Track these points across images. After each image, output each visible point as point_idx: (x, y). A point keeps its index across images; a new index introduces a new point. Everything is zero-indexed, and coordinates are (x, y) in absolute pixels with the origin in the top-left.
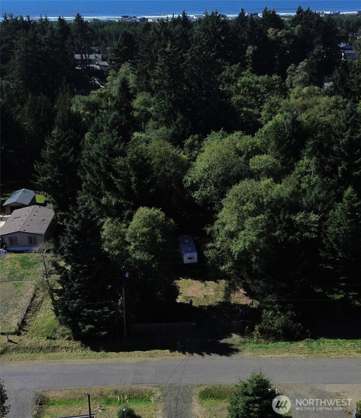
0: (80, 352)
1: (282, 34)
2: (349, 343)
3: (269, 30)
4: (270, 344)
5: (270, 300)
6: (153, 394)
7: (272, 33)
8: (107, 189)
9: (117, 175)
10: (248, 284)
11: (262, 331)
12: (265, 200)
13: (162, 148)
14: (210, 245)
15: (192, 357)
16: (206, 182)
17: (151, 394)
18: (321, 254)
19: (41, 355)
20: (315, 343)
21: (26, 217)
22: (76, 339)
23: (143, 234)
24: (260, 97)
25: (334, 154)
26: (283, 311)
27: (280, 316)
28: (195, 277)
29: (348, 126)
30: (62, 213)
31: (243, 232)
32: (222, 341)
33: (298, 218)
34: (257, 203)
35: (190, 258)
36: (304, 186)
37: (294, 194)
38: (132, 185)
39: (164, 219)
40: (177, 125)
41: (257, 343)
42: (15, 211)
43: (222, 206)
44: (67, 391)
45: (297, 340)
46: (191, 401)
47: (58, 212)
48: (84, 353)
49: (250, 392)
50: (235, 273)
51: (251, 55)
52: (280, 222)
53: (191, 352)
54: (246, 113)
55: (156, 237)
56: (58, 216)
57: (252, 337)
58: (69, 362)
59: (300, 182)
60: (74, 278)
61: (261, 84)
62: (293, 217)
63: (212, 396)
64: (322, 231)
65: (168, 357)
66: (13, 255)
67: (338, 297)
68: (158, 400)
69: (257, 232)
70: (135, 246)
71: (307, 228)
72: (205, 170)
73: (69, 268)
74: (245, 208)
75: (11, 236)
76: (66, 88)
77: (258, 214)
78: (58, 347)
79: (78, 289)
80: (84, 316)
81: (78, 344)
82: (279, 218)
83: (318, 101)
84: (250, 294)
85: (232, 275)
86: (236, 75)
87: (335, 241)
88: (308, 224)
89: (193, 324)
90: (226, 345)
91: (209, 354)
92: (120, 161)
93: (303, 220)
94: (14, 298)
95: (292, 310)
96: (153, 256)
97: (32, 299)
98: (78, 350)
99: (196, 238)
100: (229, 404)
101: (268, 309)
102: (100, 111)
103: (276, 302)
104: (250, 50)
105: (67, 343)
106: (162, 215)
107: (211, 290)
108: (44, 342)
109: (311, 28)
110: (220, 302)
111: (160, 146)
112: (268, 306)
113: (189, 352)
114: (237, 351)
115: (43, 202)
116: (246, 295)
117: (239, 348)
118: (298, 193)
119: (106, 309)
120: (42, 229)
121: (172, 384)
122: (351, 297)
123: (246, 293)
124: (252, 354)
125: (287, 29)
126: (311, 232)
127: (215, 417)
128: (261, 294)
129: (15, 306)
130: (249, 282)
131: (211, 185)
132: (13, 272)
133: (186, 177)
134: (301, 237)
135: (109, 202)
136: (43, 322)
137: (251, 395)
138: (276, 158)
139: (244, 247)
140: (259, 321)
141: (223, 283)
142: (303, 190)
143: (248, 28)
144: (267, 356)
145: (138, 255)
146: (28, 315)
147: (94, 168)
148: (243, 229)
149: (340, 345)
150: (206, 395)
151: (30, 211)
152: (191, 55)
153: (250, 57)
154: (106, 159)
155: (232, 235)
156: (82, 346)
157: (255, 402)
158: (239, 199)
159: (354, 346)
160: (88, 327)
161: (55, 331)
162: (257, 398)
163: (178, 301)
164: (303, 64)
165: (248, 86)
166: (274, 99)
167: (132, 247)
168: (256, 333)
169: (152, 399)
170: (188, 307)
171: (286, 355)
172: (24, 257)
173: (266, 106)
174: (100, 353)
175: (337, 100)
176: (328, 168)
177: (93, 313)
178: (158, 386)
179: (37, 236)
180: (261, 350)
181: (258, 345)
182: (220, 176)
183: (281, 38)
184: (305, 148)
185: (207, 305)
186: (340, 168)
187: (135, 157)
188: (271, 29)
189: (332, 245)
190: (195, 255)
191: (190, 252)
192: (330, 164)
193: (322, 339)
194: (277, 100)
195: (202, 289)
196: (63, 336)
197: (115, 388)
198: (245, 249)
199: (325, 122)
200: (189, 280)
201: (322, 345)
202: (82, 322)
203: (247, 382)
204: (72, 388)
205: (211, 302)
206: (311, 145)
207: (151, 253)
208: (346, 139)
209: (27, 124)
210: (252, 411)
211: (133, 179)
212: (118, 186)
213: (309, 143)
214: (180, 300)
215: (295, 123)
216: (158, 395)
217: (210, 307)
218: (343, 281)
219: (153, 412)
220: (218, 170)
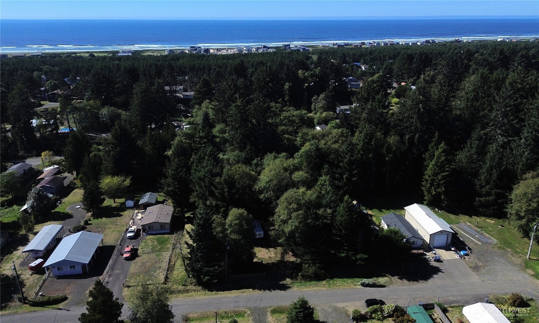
0: (202, 292)
1: (308, 74)
2: (350, 281)
3: (299, 71)
4: (307, 283)
5: (307, 258)
6: (246, 312)
7: (301, 73)
8: (210, 196)
9: (216, 188)
10: (294, 249)
11: (302, 276)
12: (302, 202)
13: (241, 169)
14: (272, 228)
15: (265, 292)
16: (268, 188)
17: (245, 312)
18: (333, 232)
19: (181, 295)
20: (331, 281)
21: (157, 212)
22: (199, 285)
23: (235, 225)
24: (296, 126)
25: (341, 168)
26: (314, 264)
27: (312, 267)
28: (262, 246)
29: (348, 151)
30: (179, 209)
31: (291, 221)
32: (281, 283)
33: (320, 212)
34: (298, 204)
35: (259, 235)
36: (323, 192)
37: (318, 197)
38: (225, 193)
39: (247, 215)
40: (247, 152)
41: (300, 282)
42: (148, 209)
43: (277, 205)
44: (199, 314)
45: (322, 280)
46: (267, 315)
47: (176, 208)
48: (204, 292)
49: (298, 307)
50: (287, 243)
51: (288, 89)
52: (311, 215)
53: (265, 290)
54: (288, 139)
55: (243, 226)
56: (177, 211)
57: (297, 279)
58: (197, 298)
59: (321, 190)
60: (197, 251)
61: (296, 117)
62: (318, 211)
63: (278, 312)
64: (333, 219)
65: (252, 293)
66: (152, 237)
67: (343, 255)
68: (249, 316)
69: (298, 221)
70: (231, 231)
71: (326, 218)
72: (267, 182)
73: (195, 245)
74: (291, 207)
75: (149, 225)
76: (169, 121)
77: (299, 210)
78: (189, 290)
79: (201, 257)
80: (204, 272)
81: (200, 288)
82: (310, 212)
83: (331, 132)
84: (295, 255)
85: (285, 244)
86: (280, 111)
87: (340, 224)
88: (326, 215)
89: (265, 274)
90: (283, 285)
91: (275, 290)
92: (217, 180)
93: (323, 213)
94: (158, 263)
95: (319, 263)
96: (241, 236)
97: (169, 263)
98: (201, 291)
99: (261, 222)
100: (287, 315)
101: (306, 264)
102: (195, 139)
103: (310, 260)
104: (287, 86)
105: (194, 288)
106: (246, 213)
107: (273, 253)
108: (181, 287)
109: (327, 69)
110: (278, 261)
111: (239, 168)
112: (306, 262)
113: (263, 290)
114: (290, 287)
115: (162, 200)
116: (293, 256)
117: (291, 286)
118: (320, 197)
119: (216, 268)
120: (167, 220)
121: (256, 307)
122: (350, 255)
123: (292, 254)
124: (298, 289)
125: (311, 71)
126: (327, 219)
127: (280, 322)
128: (301, 255)
129: (160, 267)
130: (294, 248)
131: (271, 191)
132: (154, 247)
133: (255, 186)
134: (322, 222)
135: (211, 203)
136: (178, 276)
137: (299, 309)
138: (307, 173)
139: (292, 229)
140: (301, 271)
141: (279, 249)
142: (323, 195)
143: (285, 71)
144: (305, 290)
145: (233, 236)
146: (168, 272)
147: (203, 184)
148: (291, 218)
149: (345, 282)
150: (274, 312)
151: (158, 208)
152: (253, 107)
153: (287, 90)
154: (209, 178)
155: (285, 222)
156: (203, 289)
157: (301, 312)
158: (288, 202)
159: (353, 282)
160: (206, 278)
161: (186, 281)
162: (302, 310)
163: (254, 261)
164: (322, 96)
165: (288, 119)
166: (305, 130)
167: (229, 232)
168: (300, 277)
169: (246, 315)
170: (260, 264)
171: (316, 288)
172: (158, 238)
173: (300, 134)
174: (213, 292)
175: (343, 131)
176: (338, 176)
177: (209, 270)
178: (248, 308)
179: (166, 224)
180: (302, 286)
181: (301, 284)
182: (275, 185)
183: (308, 77)
184: (323, 169)
185: (271, 262)
186: (344, 176)
187: (227, 177)
188: (300, 71)
189: (339, 227)
190: (262, 233)
191: (259, 231)
192: (339, 174)
193: (335, 279)
194: (306, 131)
195: (267, 253)
196: (191, 284)
197: (225, 310)
198: (292, 230)
199: (335, 148)
200: (259, 248)
201: (335, 282)
202: (203, 275)
203: (296, 302)
204: (202, 311)
205: (273, 261)
206: (327, 168)
207: (240, 235)
208: (347, 159)
209: (148, 148)
210: (299, 317)
211: (226, 190)
212: (216, 194)
213: (325, 166)
214: (255, 260)
215: (318, 149)
216: (249, 313)
217: (273, 263)
218: (346, 246)
219: (247, 321)
220: (275, 182)
